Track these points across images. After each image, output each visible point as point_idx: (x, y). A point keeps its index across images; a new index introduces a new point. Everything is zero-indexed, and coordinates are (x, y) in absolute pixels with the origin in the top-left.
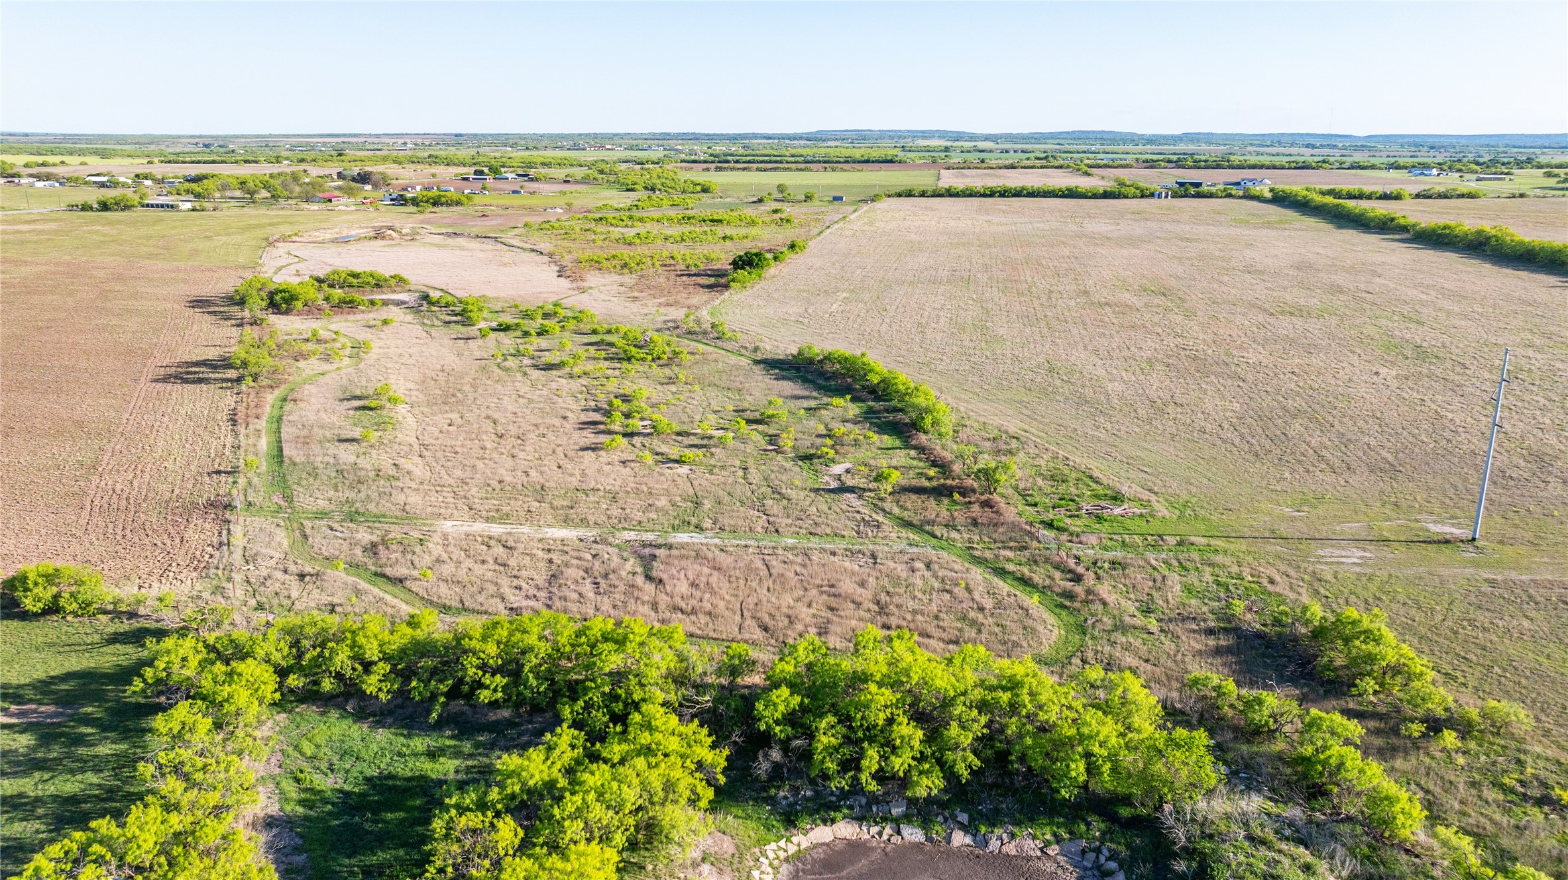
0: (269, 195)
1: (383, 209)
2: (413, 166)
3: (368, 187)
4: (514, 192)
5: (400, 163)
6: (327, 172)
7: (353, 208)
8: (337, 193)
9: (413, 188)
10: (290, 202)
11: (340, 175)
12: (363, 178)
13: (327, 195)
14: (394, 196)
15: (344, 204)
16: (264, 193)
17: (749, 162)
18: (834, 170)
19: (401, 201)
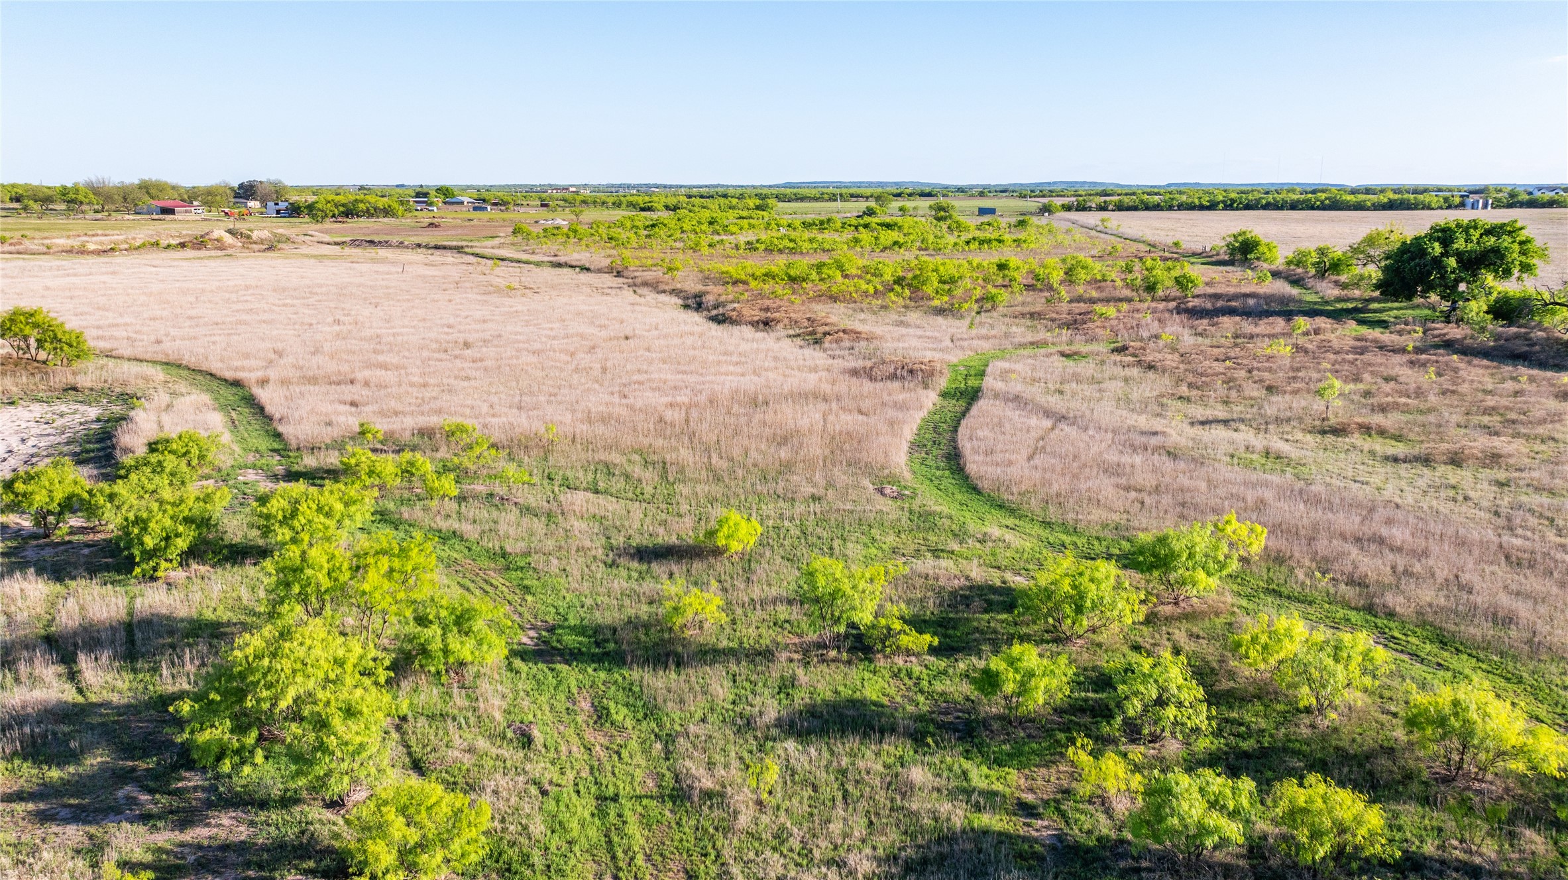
4: (476, 209)
12: (249, 192)
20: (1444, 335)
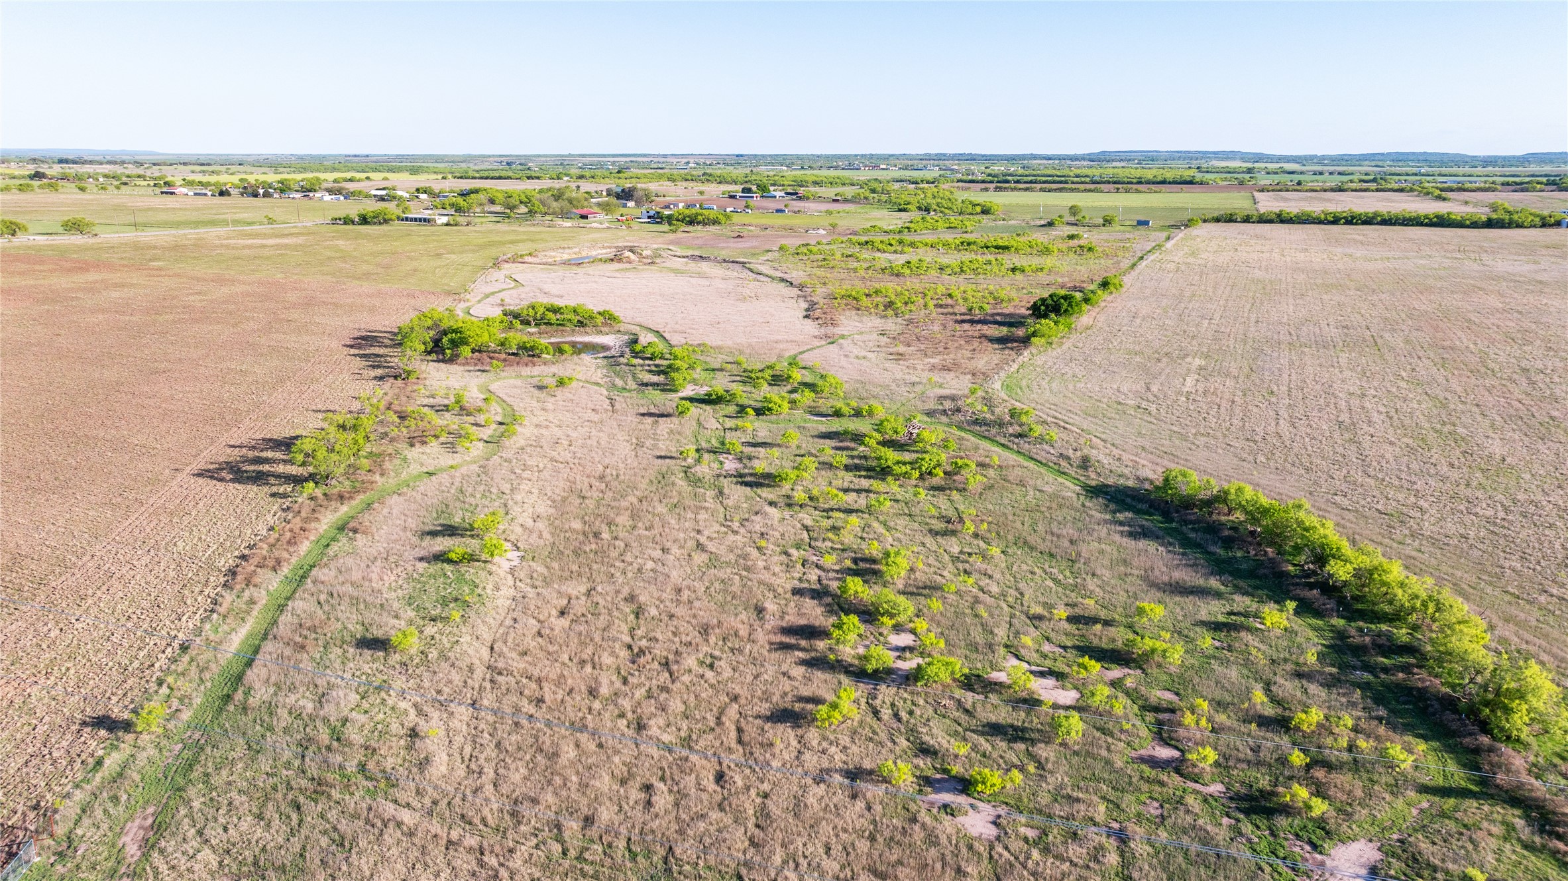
0: (527, 210)
1: (635, 227)
2: (685, 184)
3: (631, 204)
4: (778, 211)
5: (675, 181)
6: (599, 189)
7: (606, 226)
8: (596, 209)
9: (675, 205)
10: (546, 217)
11: (609, 191)
12: (627, 195)
13: (584, 211)
14: (652, 213)
15: (598, 221)
16: (523, 209)
17: (1031, 182)
18: (1127, 191)
19: (656, 218)
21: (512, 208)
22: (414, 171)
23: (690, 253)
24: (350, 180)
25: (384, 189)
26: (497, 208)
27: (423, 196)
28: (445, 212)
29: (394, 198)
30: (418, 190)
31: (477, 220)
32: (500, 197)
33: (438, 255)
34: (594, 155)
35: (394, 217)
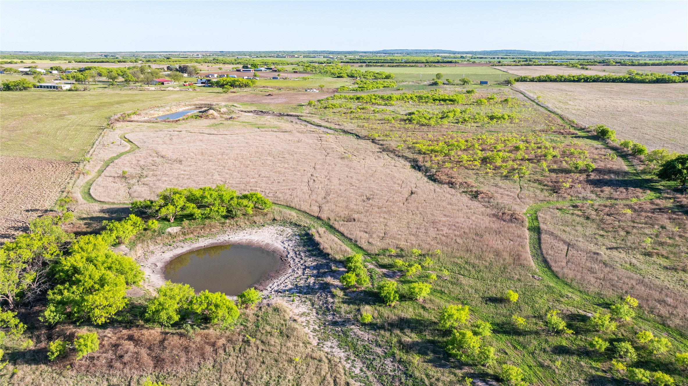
0: (123, 80)
1: (198, 89)
2: (207, 64)
3: (186, 75)
4: (274, 78)
5: (199, 63)
6: (161, 67)
7: (178, 89)
8: (167, 78)
9: (213, 75)
10: (137, 84)
11: (168, 68)
12: (183, 70)
13: (161, 80)
14: (204, 81)
15: (172, 86)
16: (121, 79)
17: (383, 63)
18: (430, 66)
19: (208, 83)
20: (681, 201)
21: (114, 78)
22: (52, 59)
23: (253, 108)
24: (10, 63)
25: (29, 67)
26: (104, 79)
27: (55, 72)
28: (69, 82)
29: (35, 73)
30: (52, 68)
31: (91, 87)
32: (105, 72)
33: (61, 116)
34: (147, 52)
35: (30, 86)
